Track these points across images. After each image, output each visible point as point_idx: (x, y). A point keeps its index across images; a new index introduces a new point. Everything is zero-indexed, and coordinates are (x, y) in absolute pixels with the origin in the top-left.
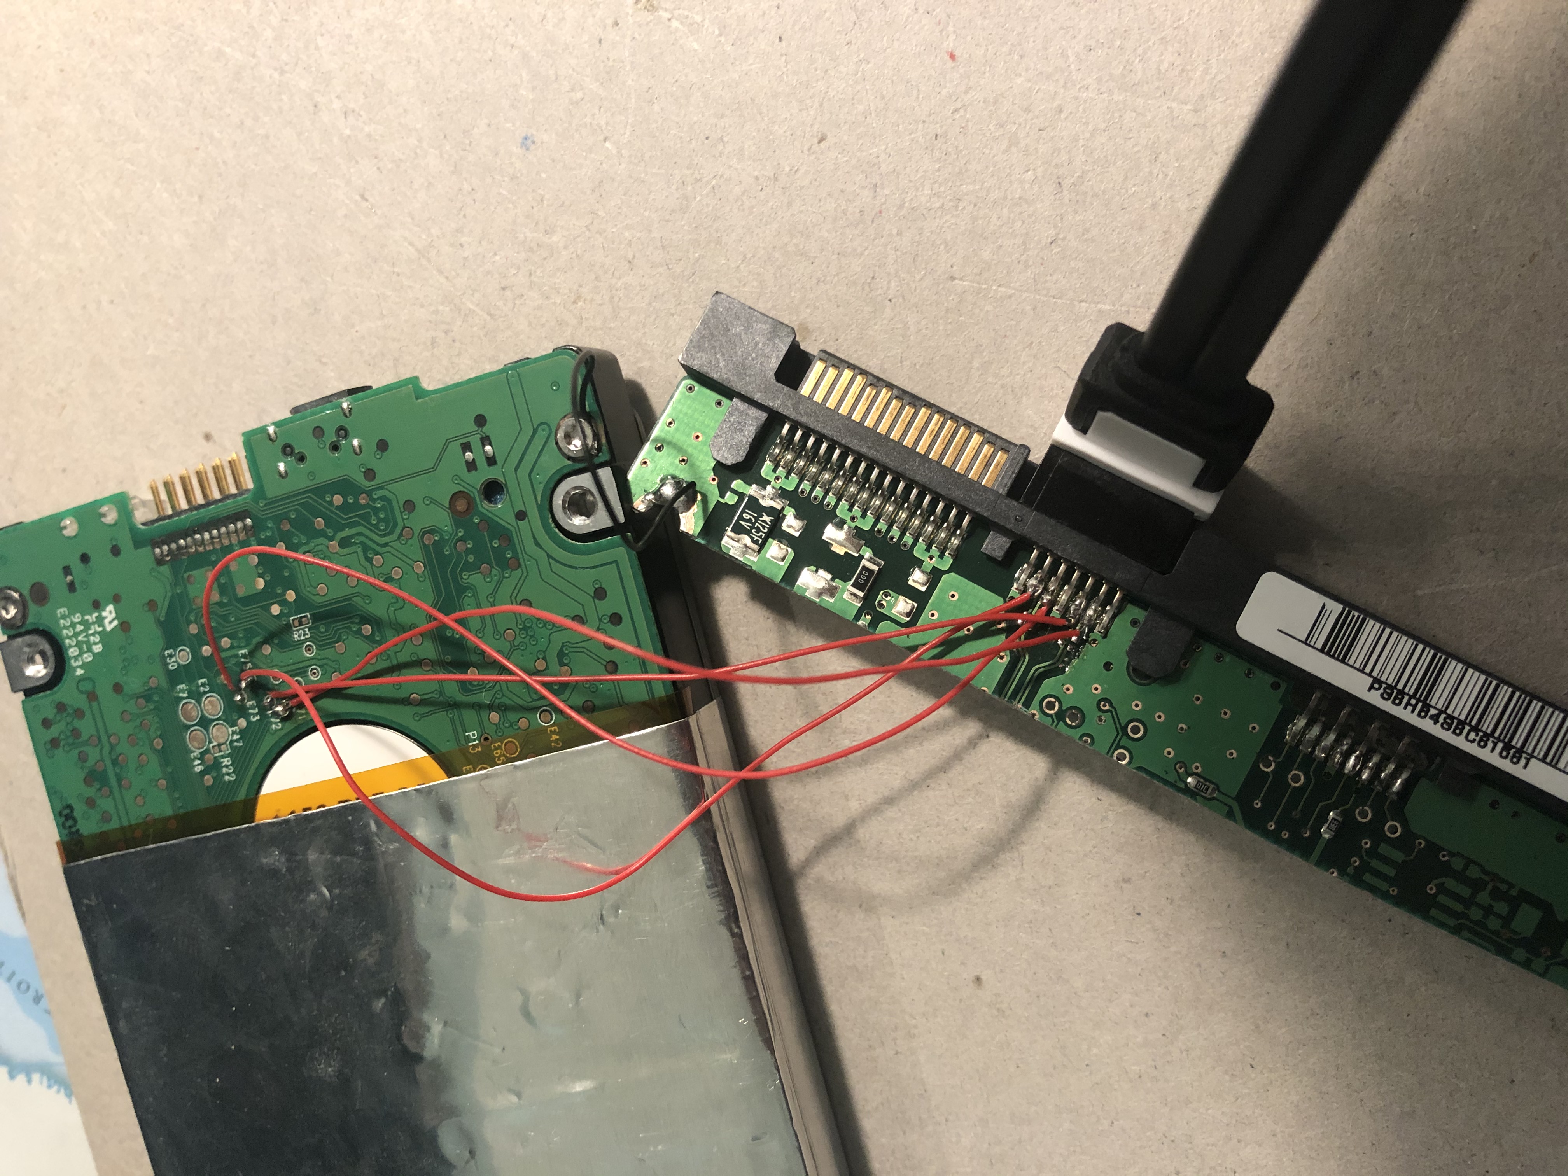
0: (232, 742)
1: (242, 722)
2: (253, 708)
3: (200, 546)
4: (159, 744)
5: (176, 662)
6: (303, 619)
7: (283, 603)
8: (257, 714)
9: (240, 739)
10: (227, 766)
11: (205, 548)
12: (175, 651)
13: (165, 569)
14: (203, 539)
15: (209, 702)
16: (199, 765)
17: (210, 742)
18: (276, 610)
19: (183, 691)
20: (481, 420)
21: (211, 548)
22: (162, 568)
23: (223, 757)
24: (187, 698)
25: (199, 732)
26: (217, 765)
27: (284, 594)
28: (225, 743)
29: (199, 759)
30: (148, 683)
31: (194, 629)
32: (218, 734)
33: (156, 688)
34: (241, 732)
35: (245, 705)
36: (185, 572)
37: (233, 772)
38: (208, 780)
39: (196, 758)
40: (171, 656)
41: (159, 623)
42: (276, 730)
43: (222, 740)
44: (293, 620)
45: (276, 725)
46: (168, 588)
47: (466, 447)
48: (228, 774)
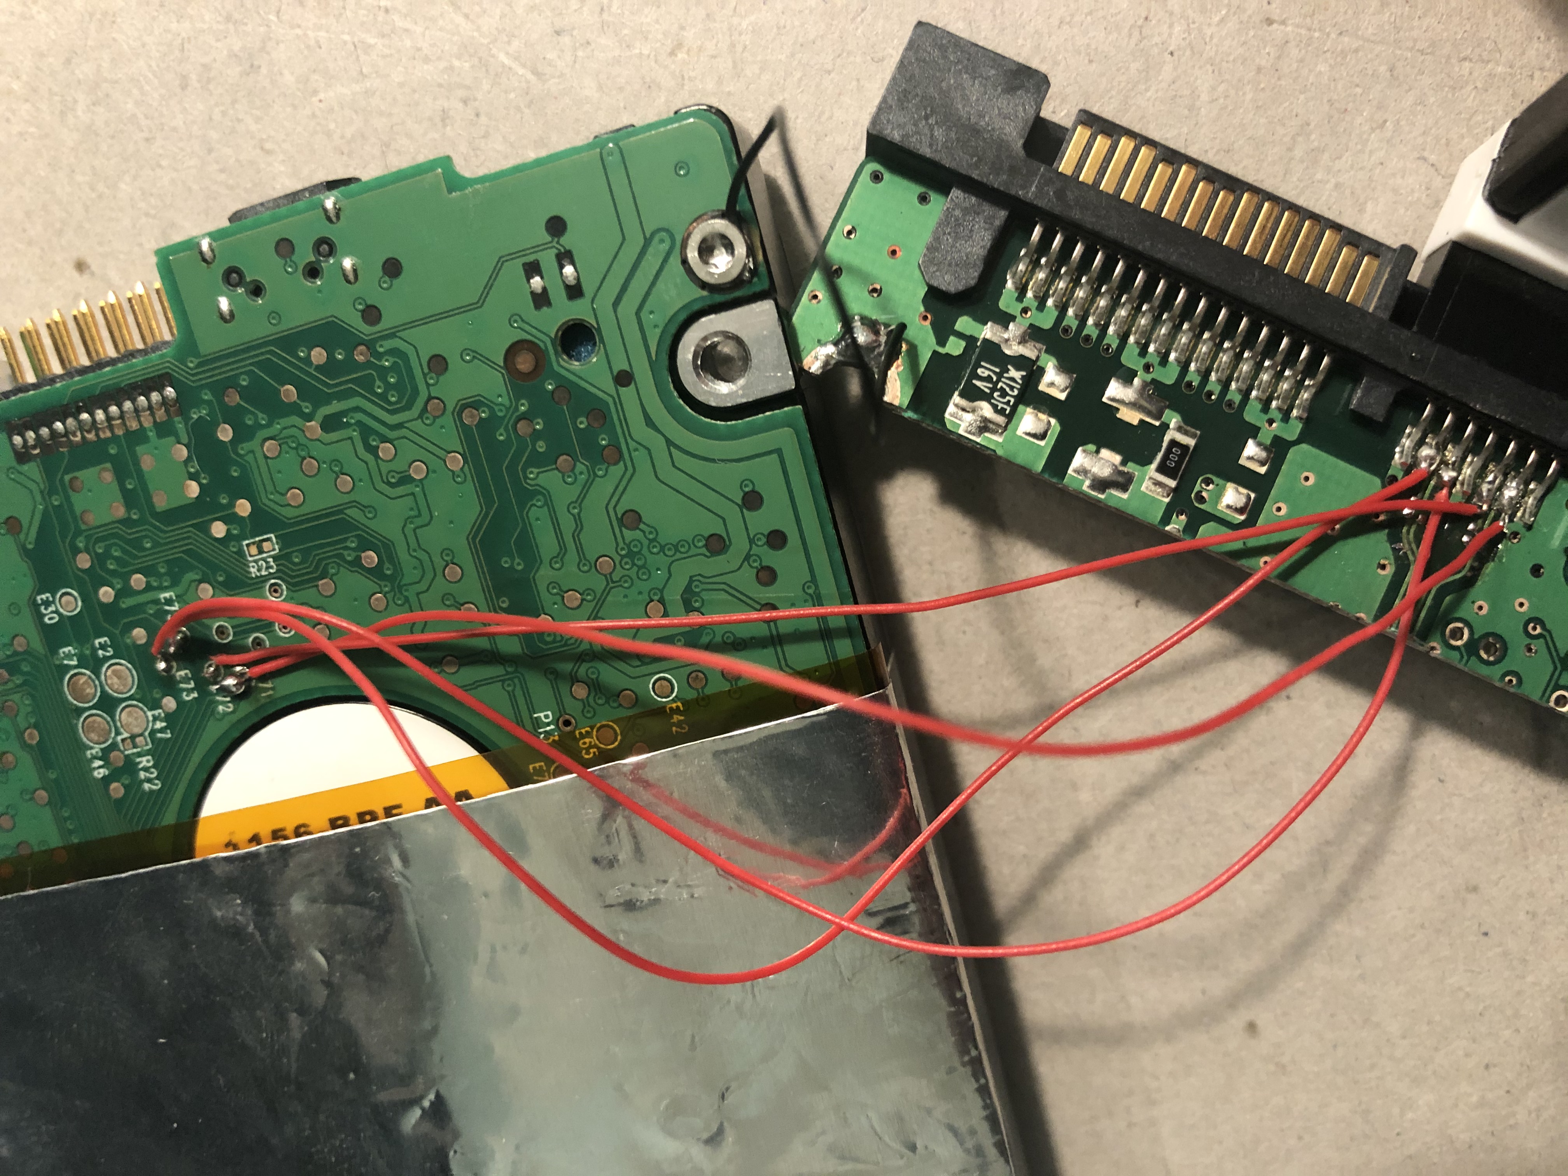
0: (153, 732)
1: (170, 703)
2: (186, 680)
3: (89, 432)
4: (33, 737)
5: (56, 612)
6: (265, 544)
7: (230, 519)
8: (192, 690)
9: (166, 728)
10: (146, 769)
11: (97, 435)
12: (54, 597)
13: (32, 469)
14: (94, 421)
15: (114, 672)
16: (100, 767)
17: (118, 733)
18: (219, 530)
19: (69, 656)
20: (556, 226)
21: (108, 434)
22: (25, 468)
23: (139, 755)
24: (76, 667)
25: (99, 719)
26: (130, 766)
27: (232, 505)
28: (141, 735)
29: (100, 759)
30: (12, 644)
31: (84, 561)
32: (130, 720)
33: (26, 652)
34: (169, 718)
35: (174, 676)
36: (66, 472)
37: (157, 778)
38: (117, 789)
39: (95, 757)
40: (47, 604)
41: (25, 552)
42: (226, 714)
43: (137, 730)
44: (248, 545)
45: (224, 707)
46: (39, 498)
47: (532, 269)
48: (149, 781)
